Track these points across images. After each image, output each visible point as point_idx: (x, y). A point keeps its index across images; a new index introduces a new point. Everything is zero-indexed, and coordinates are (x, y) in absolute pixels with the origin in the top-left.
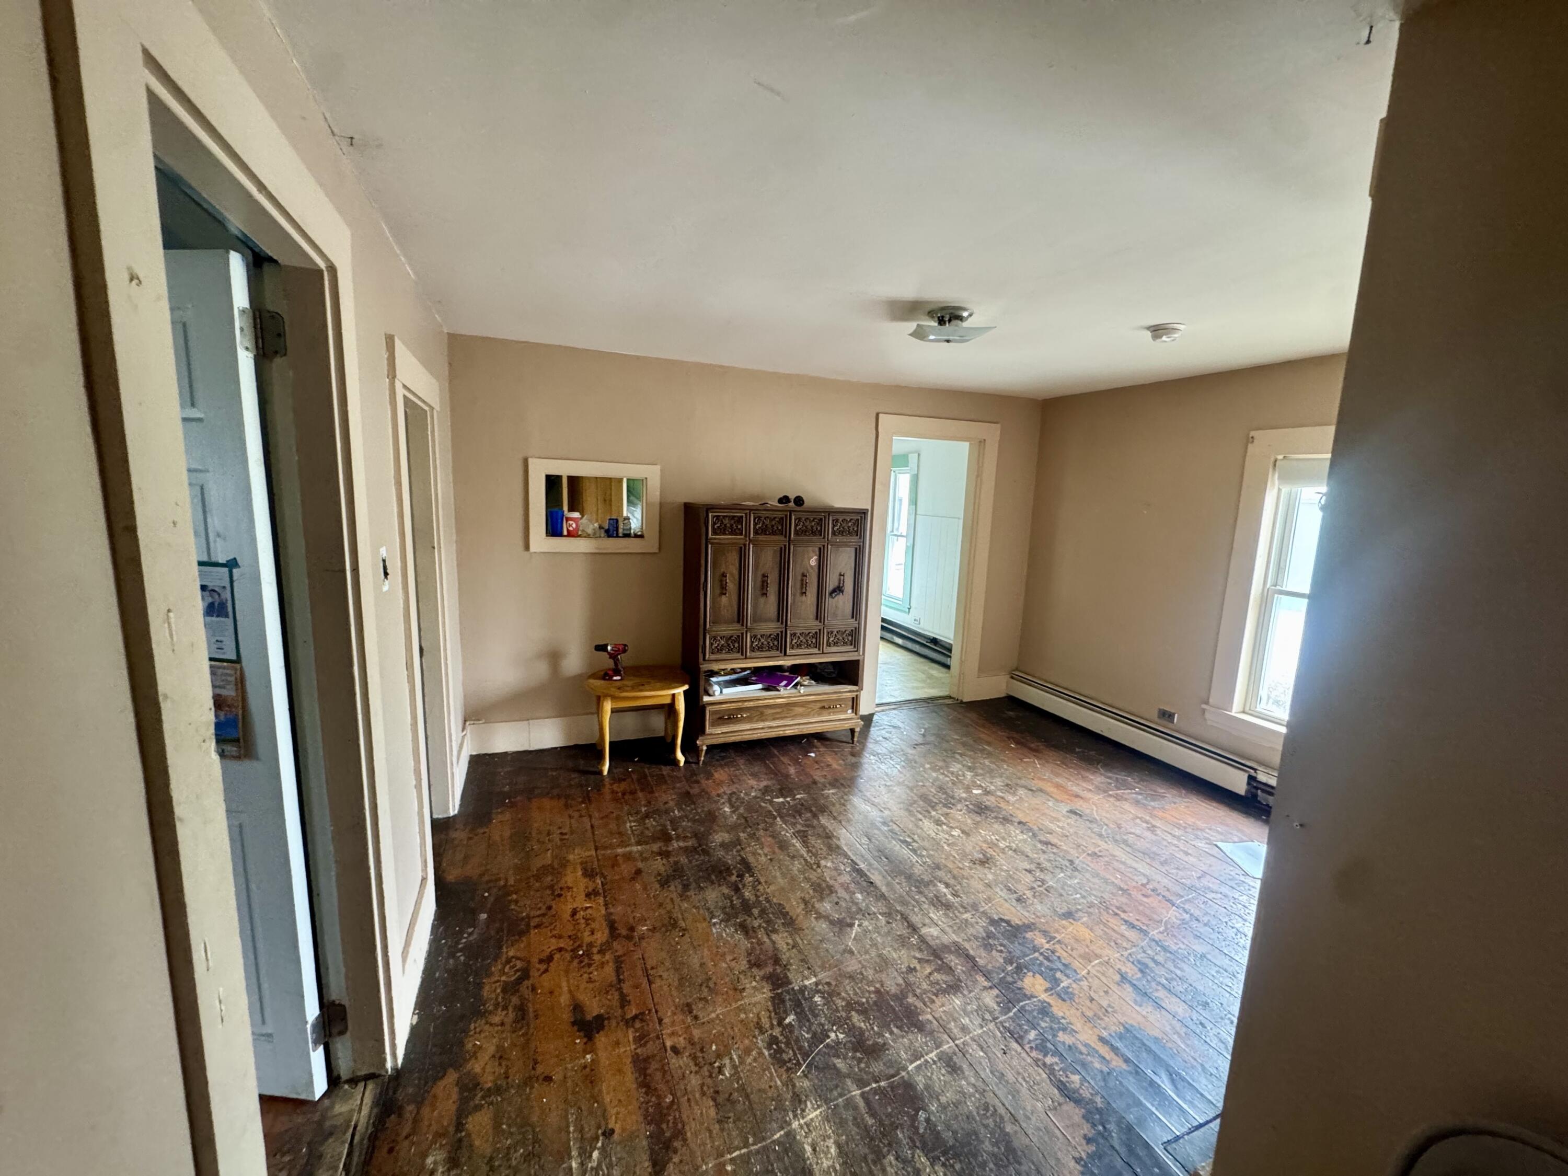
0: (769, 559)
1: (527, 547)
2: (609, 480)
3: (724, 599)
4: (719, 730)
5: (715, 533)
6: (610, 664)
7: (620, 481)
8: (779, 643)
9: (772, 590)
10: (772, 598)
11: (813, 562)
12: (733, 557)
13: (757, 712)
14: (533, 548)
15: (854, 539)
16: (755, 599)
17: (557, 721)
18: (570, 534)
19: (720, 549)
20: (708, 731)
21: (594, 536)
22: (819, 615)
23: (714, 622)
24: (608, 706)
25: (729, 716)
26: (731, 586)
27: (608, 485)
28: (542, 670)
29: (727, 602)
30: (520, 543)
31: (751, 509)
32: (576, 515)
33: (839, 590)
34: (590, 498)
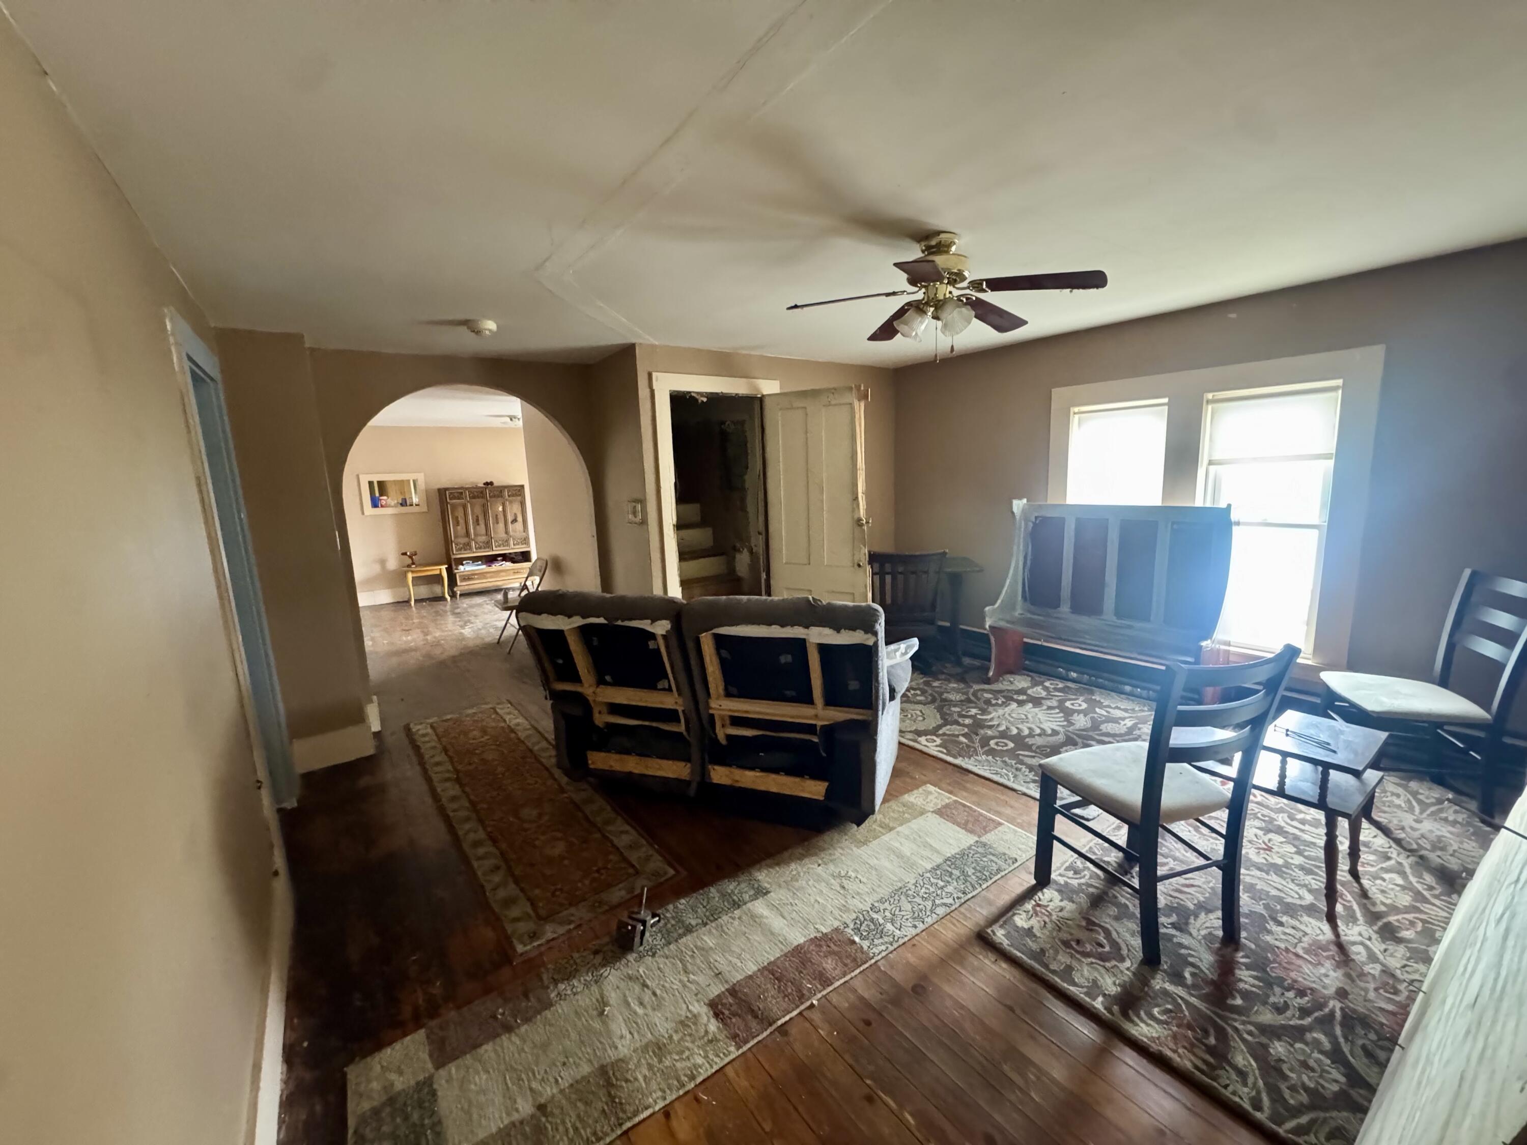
0: (478, 510)
1: (363, 513)
2: (402, 481)
3: (459, 528)
4: (464, 583)
5: (450, 499)
6: (409, 561)
7: (408, 481)
8: (488, 545)
9: (482, 522)
10: (482, 526)
11: (500, 509)
12: (461, 510)
13: (482, 575)
14: (366, 513)
15: (519, 498)
16: (475, 529)
17: (387, 591)
18: (382, 506)
19: (454, 507)
20: (459, 583)
21: (395, 506)
22: (507, 532)
23: (455, 537)
24: (410, 576)
25: (468, 578)
26: (462, 521)
27: (402, 484)
28: (377, 568)
29: (461, 529)
30: (360, 512)
31: (467, 489)
32: (385, 498)
33: (515, 521)
34: (392, 490)
